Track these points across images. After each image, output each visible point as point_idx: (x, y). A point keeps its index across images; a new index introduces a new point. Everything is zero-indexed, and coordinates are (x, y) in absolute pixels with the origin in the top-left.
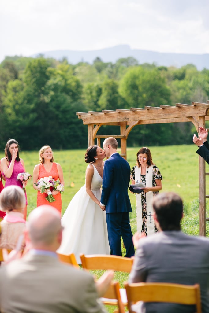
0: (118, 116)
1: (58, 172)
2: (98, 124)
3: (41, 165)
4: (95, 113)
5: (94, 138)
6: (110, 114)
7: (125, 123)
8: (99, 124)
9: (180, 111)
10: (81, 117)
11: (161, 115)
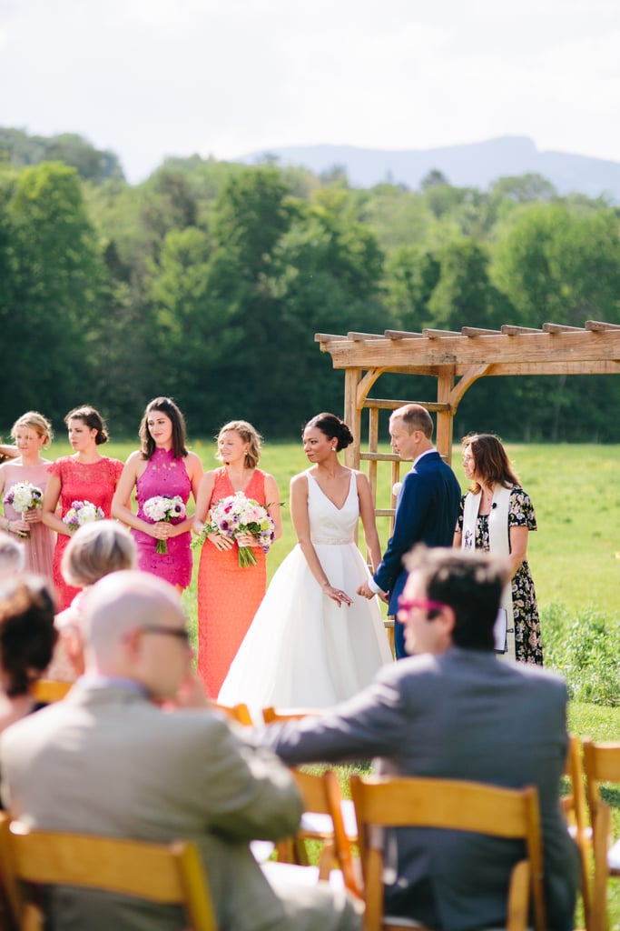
0: (427, 347)
2: (371, 368)
3: (220, 471)
4: (367, 338)
5: (361, 408)
6: (407, 343)
7: (451, 370)
8: (375, 369)
9: (596, 343)
10: (328, 345)
11: (544, 350)
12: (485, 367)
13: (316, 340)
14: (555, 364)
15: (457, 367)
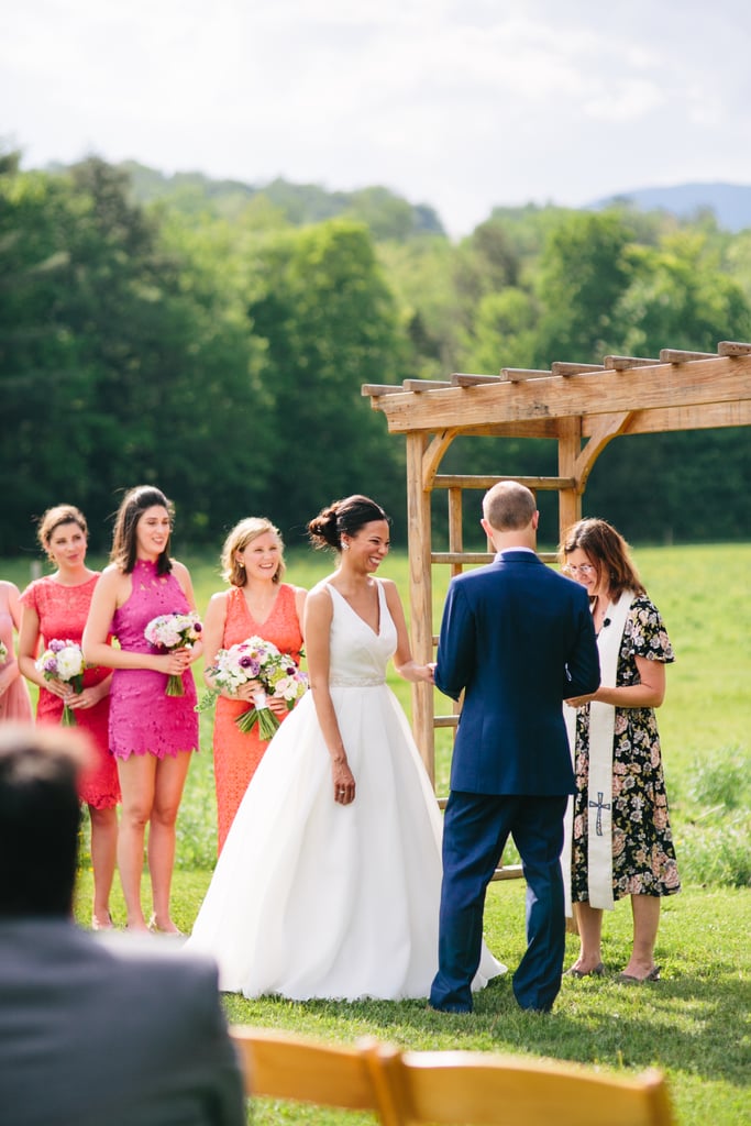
0: (509, 396)
1: (298, 622)
2: (439, 430)
3: (233, 592)
4: (431, 387)
5: (431, 488)
6: (483, 391)
8: (445, 431)
9: (736, 375)
10: (382, 401)
11: (667, 389)
12: (622, 417)
13: (363, 394)
14: (714, 412)
15: (585, 423)
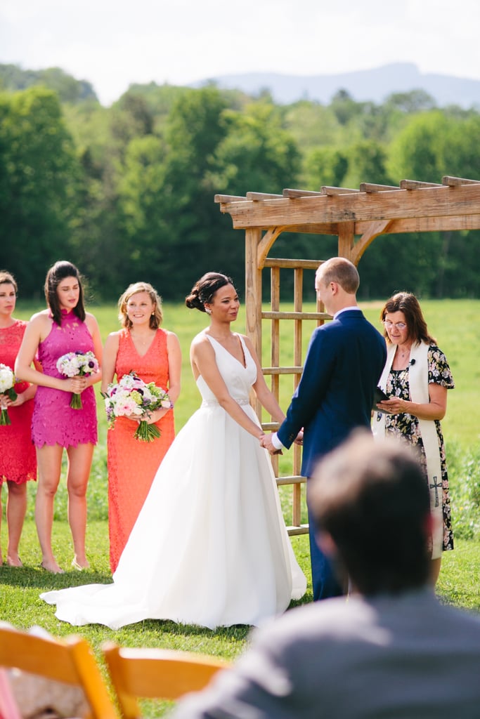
0: (326, 205)
2: (271, 227)
3: (123, 332)
4: (266, 197)
5: (262, 267)
6: (306, 202)
7: (351, 228)
8: (275, 228)
10: (228, 206)
11: (445, 204)
12: (386, 223)
13: (216, 201)
14: (453, 220)
15: (357, 225)
